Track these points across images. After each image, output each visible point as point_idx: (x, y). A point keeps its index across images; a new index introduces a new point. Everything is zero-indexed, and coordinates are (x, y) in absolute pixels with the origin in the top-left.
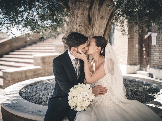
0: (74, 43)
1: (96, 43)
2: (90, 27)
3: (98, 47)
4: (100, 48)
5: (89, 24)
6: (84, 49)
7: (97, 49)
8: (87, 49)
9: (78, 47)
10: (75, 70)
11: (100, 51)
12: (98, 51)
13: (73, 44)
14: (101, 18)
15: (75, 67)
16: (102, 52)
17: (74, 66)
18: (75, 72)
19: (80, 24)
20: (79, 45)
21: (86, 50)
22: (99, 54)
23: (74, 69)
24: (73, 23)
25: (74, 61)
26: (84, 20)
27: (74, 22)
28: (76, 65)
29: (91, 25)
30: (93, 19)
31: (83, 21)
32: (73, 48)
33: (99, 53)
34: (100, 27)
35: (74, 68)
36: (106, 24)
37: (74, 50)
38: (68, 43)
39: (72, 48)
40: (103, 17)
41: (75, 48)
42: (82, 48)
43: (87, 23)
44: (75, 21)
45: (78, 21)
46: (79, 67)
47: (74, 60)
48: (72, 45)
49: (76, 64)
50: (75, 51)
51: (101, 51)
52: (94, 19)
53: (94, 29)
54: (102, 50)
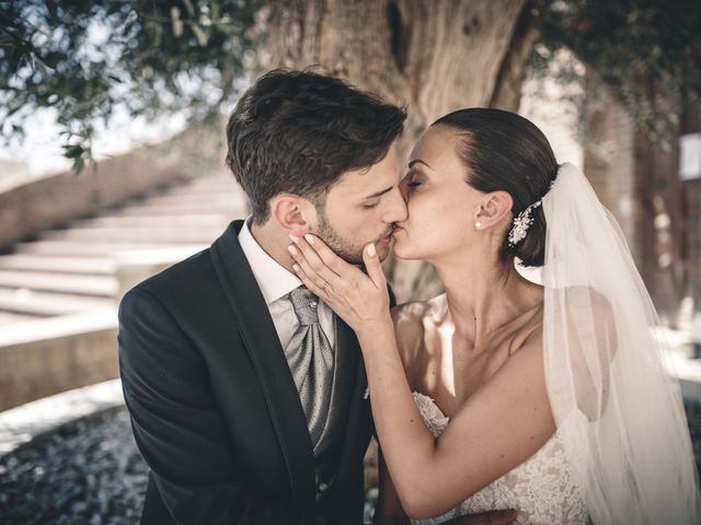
0: (288, 162)
1: (471, 164)
2: (398, 79)
3: (486, 198)
4: (504, 200)
5: (393, 64)
6: (372, 206)
7: (483, 213)
8: (393, 207)
9: (327, 189)
10: (299, 376)
11: (500, 230)
12: (491, 231)
13: (281, 163)
14: (467, 30)
15: (292, 354)
16: (519, 233)
17: (288, 350)
18: (296, 394)
19: (335, 63)
20: (334, 177)
21: (390, 219)
22: (493, 256)
23: (288, 374)
24: (295, 54)
25: (288, 304)
26: (360, 37)
27: (300, 50)
28: (305, 341)
29: (409, 69)
30: (416, 36)
31: (358, 45)
32: (281, 203)
33: (496, 243)
34: (458, 82)
35: (291, 362)
36: (494, 69)
37: (295, 216)
38: (243, 164)
39: (273, 203)
40: (476, 22)
41: (302, 200)
42: (361, 195)
43: (383, 52)
44: (308, 43)
45: (323, 41)
46: (328, 355)
47: (289, 297)
48: (274, 176)
49: (301, 326)
50: (303, 223)
51: (512, 226)
52: (423, 34)
53: (424, 97)
54: (517, 222)
